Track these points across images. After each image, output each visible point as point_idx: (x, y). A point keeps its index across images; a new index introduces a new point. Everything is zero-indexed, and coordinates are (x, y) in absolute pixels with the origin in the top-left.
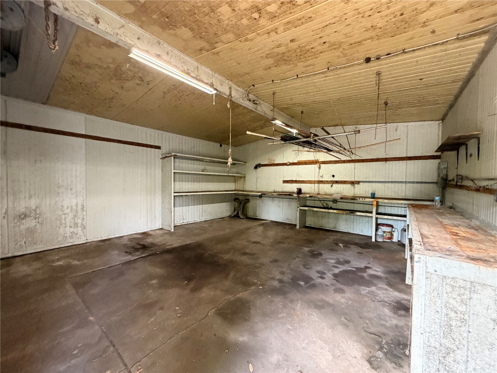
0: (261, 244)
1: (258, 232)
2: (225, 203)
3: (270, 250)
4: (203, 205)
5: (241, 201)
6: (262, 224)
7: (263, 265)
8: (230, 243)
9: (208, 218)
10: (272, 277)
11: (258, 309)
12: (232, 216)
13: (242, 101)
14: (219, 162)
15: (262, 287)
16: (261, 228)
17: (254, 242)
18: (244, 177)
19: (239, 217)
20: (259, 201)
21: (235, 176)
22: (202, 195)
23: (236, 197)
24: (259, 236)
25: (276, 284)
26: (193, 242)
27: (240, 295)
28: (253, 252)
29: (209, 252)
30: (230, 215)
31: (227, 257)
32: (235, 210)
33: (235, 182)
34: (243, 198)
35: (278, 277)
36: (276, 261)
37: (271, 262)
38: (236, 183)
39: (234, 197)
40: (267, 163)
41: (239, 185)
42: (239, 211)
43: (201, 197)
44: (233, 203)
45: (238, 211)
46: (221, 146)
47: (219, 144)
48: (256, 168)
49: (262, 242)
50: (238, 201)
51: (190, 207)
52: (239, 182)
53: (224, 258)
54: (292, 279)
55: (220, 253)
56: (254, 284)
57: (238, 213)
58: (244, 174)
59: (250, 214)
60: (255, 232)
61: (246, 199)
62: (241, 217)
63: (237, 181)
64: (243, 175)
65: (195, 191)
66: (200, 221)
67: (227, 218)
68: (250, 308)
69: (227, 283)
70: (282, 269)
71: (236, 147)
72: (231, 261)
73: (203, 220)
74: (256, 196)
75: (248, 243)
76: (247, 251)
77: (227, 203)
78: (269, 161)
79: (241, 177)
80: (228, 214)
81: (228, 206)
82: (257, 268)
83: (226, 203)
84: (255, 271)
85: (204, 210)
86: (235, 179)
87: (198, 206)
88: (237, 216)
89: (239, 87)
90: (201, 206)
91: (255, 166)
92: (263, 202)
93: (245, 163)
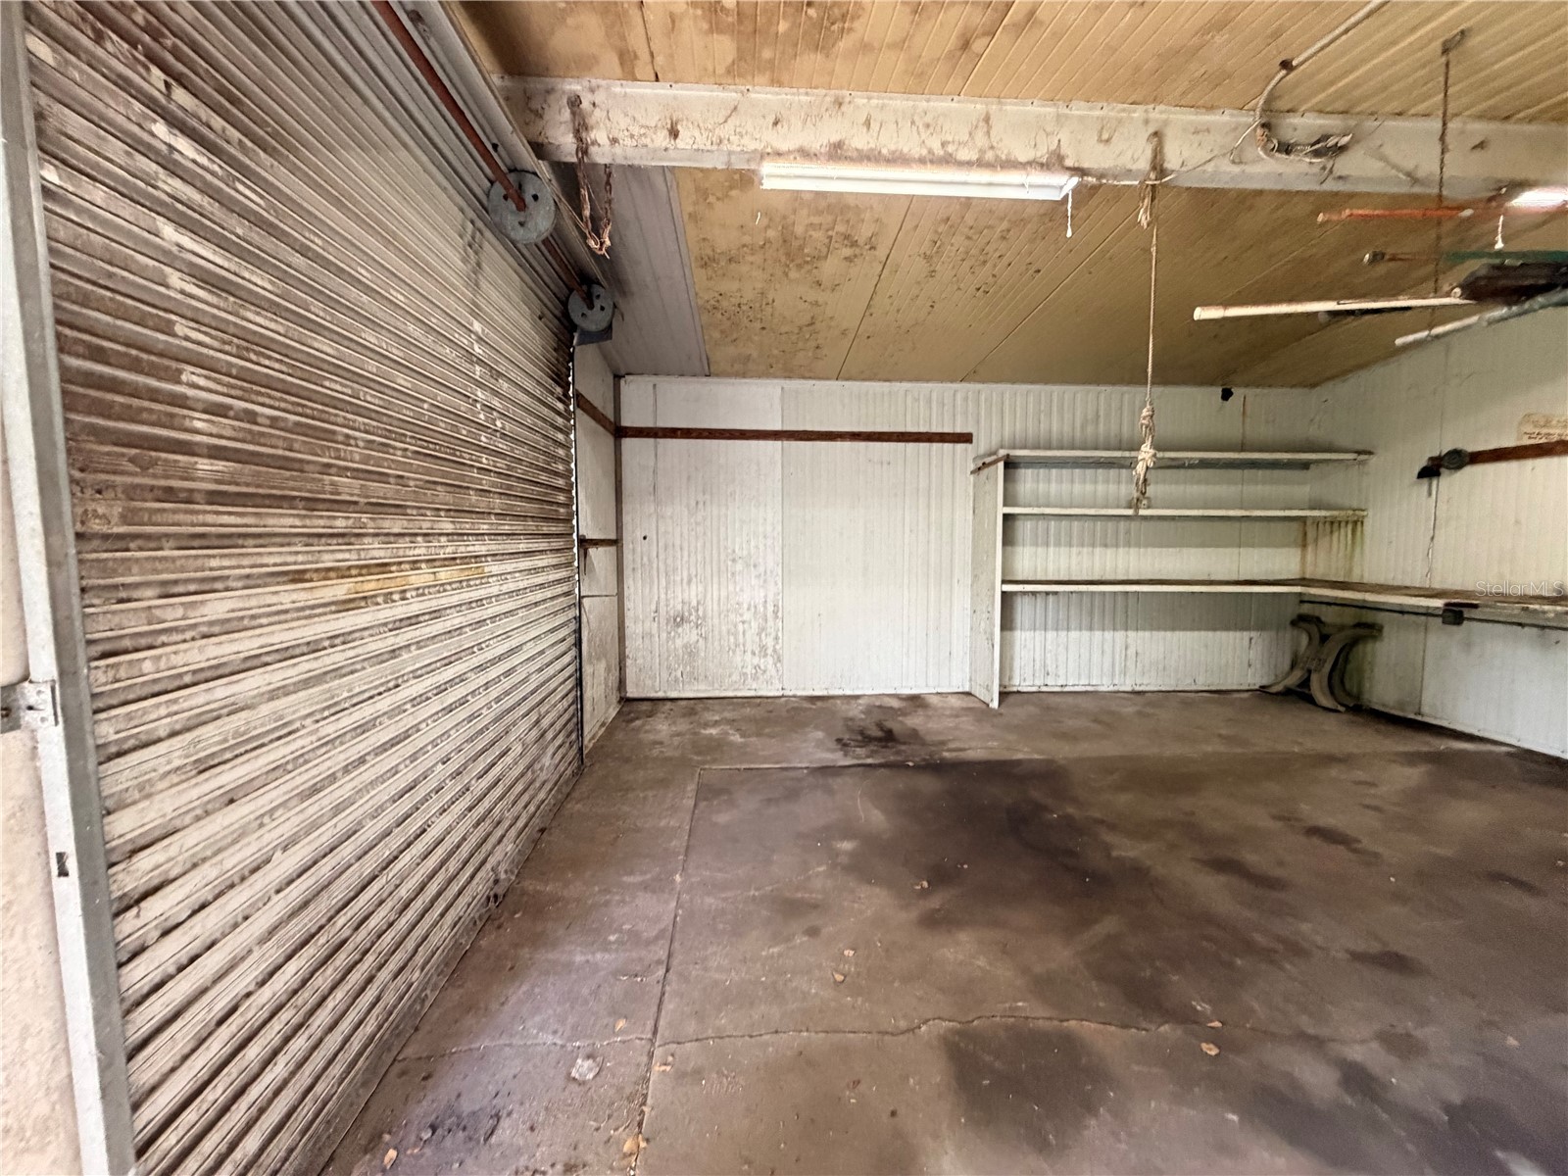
0: (1355, 851)
1: (1383, 789)
2: (1238, 634)
3: (1398, 897)
4: (1131, 634)
5: (1326, 631)
6: (1435, 758)
7: (1296, 950)
8: (1186, 803)
9: (1151, 683)
10: (1311, 1031)
11: (1130, 1135)
12: (1274, 689)
15: (1214, 1052)
16: (1413, 775)
17: (1315, 831)
18: (1357, 523)
19: (1310, 700)
20: (1442, 640)
21: (1303, 520)
22: (1115, 593)
23: (1306, 609)
24: (1376, 809)
25: (1317, 1079)
26: (1036, 756)
27: (1086, 1029)
28: (1278, 872)
29: (1070, 810)
30: (1265, 682)
31: (1128, 849)
32: (1293, 666)
33: (1304, 546)
34: (1349, 617)
35: (1356, 1053)
36: (1395, 963)
37: (1357, 957)
38: (1310, 549)
39: (1292, 610)
40: (1509, 442)
41: (1322, 555)
42: (1314, 678)
43: (1120, 598)
44: (1289, 634)
45: (1309, 672)
46: (1227, 395)
48: (1431, 471)
49: (1366, 843)
50: (1314, 629)
51: (1074, 634)
52: (1324, 542)
53: (1115, 854)
54: (1458, 1114)
55: (1113, 827)
56: (1185, 1017)
57: (1306, 683)
58: (1355, 505)
59: (1382, 692)
60: (1360, 783)
61: (1359, 625)
62: (1324, 700)
63: (1316, 540)
64: (1343, 513)
65: (1096, 577)
66: (1111, 688)
67: (1245, 695)
68: (1091, 1109)
69: (1061, 955)
70: (1422, 1024)
71: (1313, 386)
72: (1138, 873)
73: (1129, 689)
74: (1428, 613)
75: (1279, 824)
76: (1251, 858)
77: (1253, 634)
78: (1529, 429)
79: (1333, 524)
80: (1255, 679)
81: (1256, 654)
82: (1249, 948)
83: (1246, 635)
84: (1230, 965)
85: (1131, 651)
86: (1303, 532)
87: (1108, 635)
88: (1298, 695)
90: (1120, 635)
91: (1423, 463)
92: (1468, 646)
93: (1363, 457)
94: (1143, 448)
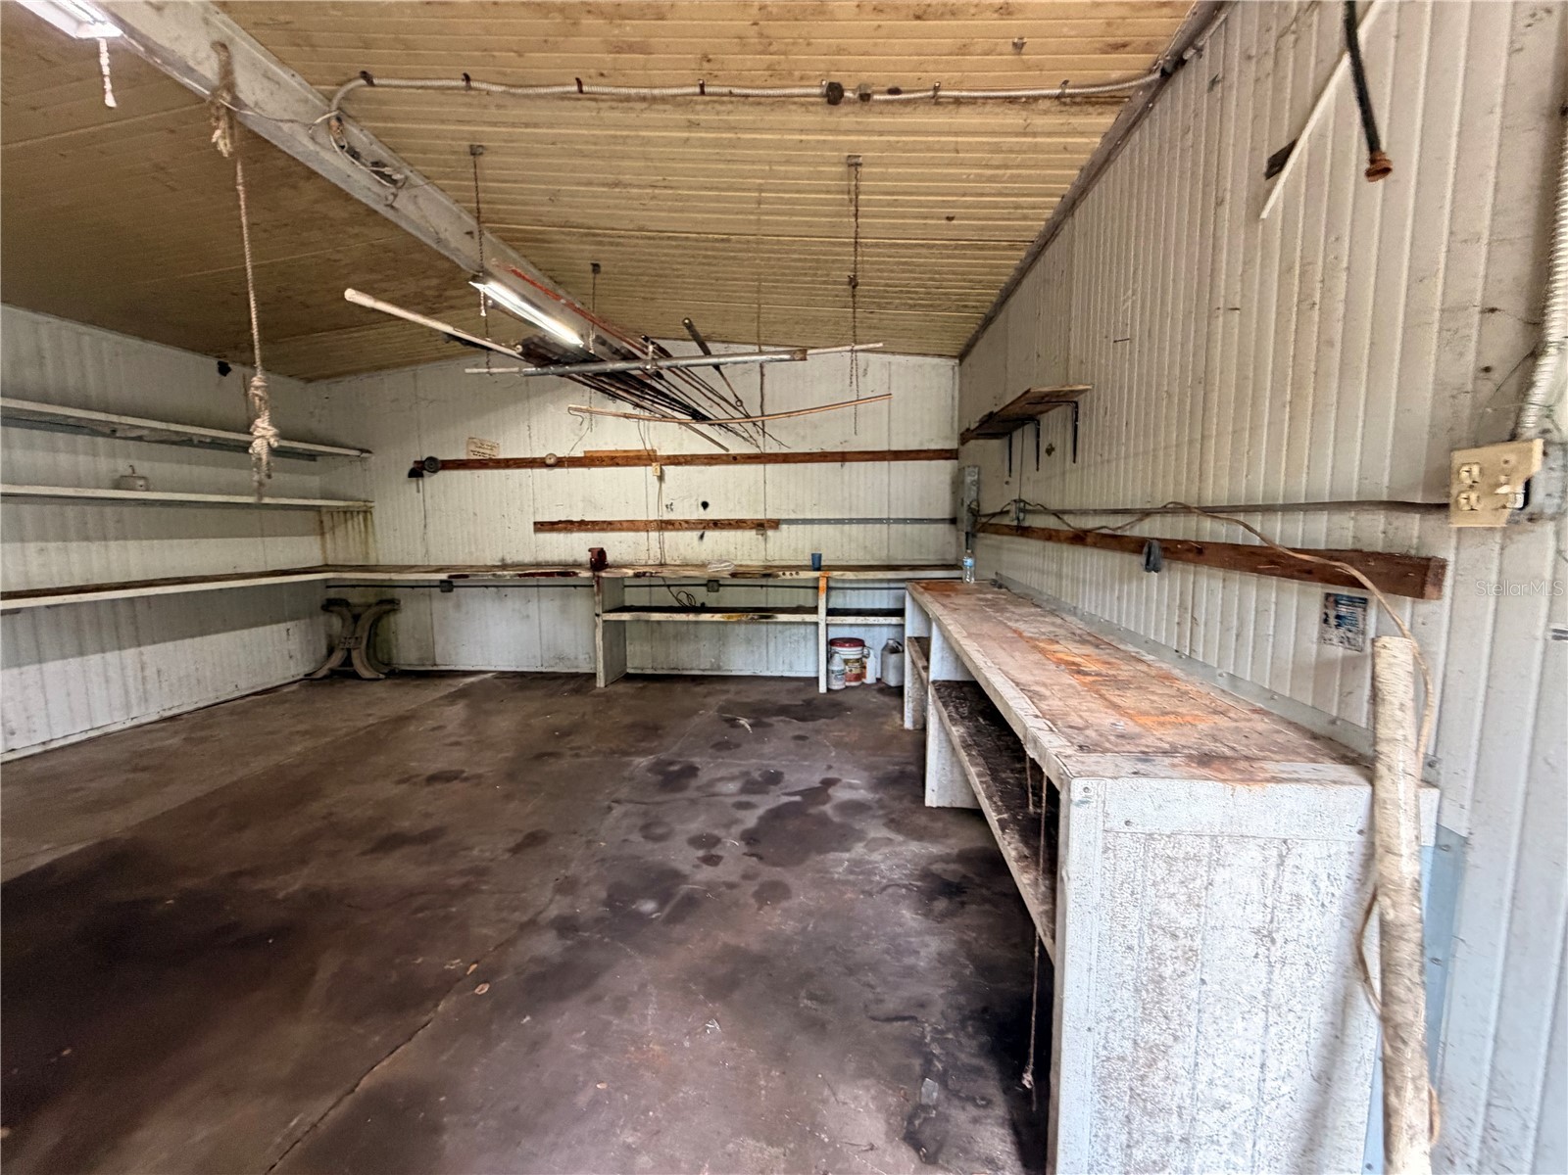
0: (466, 779)
1: (450, 728)
2: (275, 627)
3: (508, 797)
4: (148, 650)
5: (357, 610)
6: (462, 694)
7: (480, 872)
8: (317, 807)
9: (186, 702)
10: (525, 919)
11: (478, 1110)
12: (320, 674)
13: (311, 146)
14: (216, 444)
15: (486, 988)
16: (457, 712)
17: (432, 779)
18: (367, 512)
19: (355, 676)
20: (440, 604)
21: (318, 509)
22: (131, 600)
23: (333, 593)
24: (457, 744)
25: (547, 946)
27: (382, 1070)
28: (428, 825)
29: (189, 883)
30: (307, 669)
31: (294, 883)
32: (331, 651)
33: (323, 534)
34: (371, 597)
35: (553, 912)
36: (534, 839)
37: (516, 850)
38: (328, 536)
39: (320, 597)
40: (463, 456)
41: (340, 542)
42: (355, 654)
43: (123, 610)
44: (322, 618)
45: (349, 651)
46: (224, 370)
47: (214, 363)
48: (417, 472)
49: (468, 771)
50: (344, 610)
51: (52, 667)
52: (340, 532)
53: (281, 895)
54: (609, 902)
55: (254, 873)
56: (448, 984)
57: (348, 661)
58: (363, 496)
59: (407, 655)
60: (434, 729)
61: (381, 602)
62: (366, 673)
63: (333, 528)
64: (357, 504)
65: (78, 582)
66: (129, 724)
67: (294, 687)
68: (437, 1129)
69: (300, 1034)
70: (567, 867)
71: (309, 380)
72: (318, 899)
73: (155, 717)
74: (430, 585)
75: (404, 787)
76: (405, 824)
77: (289, 625)
78: (473, 448)
79: (347, 513)
80: (297, 669)
81: (294, 644)
82: (454, 894)
83: (283, 626)
84: (447, 918)
85: (151, 672)
86: (321, 521)
87: (112, 657)
88: (344, 674)
89: (282, 62)
90: (130, 654)
91: (411, 466)
92: (458, 606)
93: (364, 455)
94: (258, 422)
